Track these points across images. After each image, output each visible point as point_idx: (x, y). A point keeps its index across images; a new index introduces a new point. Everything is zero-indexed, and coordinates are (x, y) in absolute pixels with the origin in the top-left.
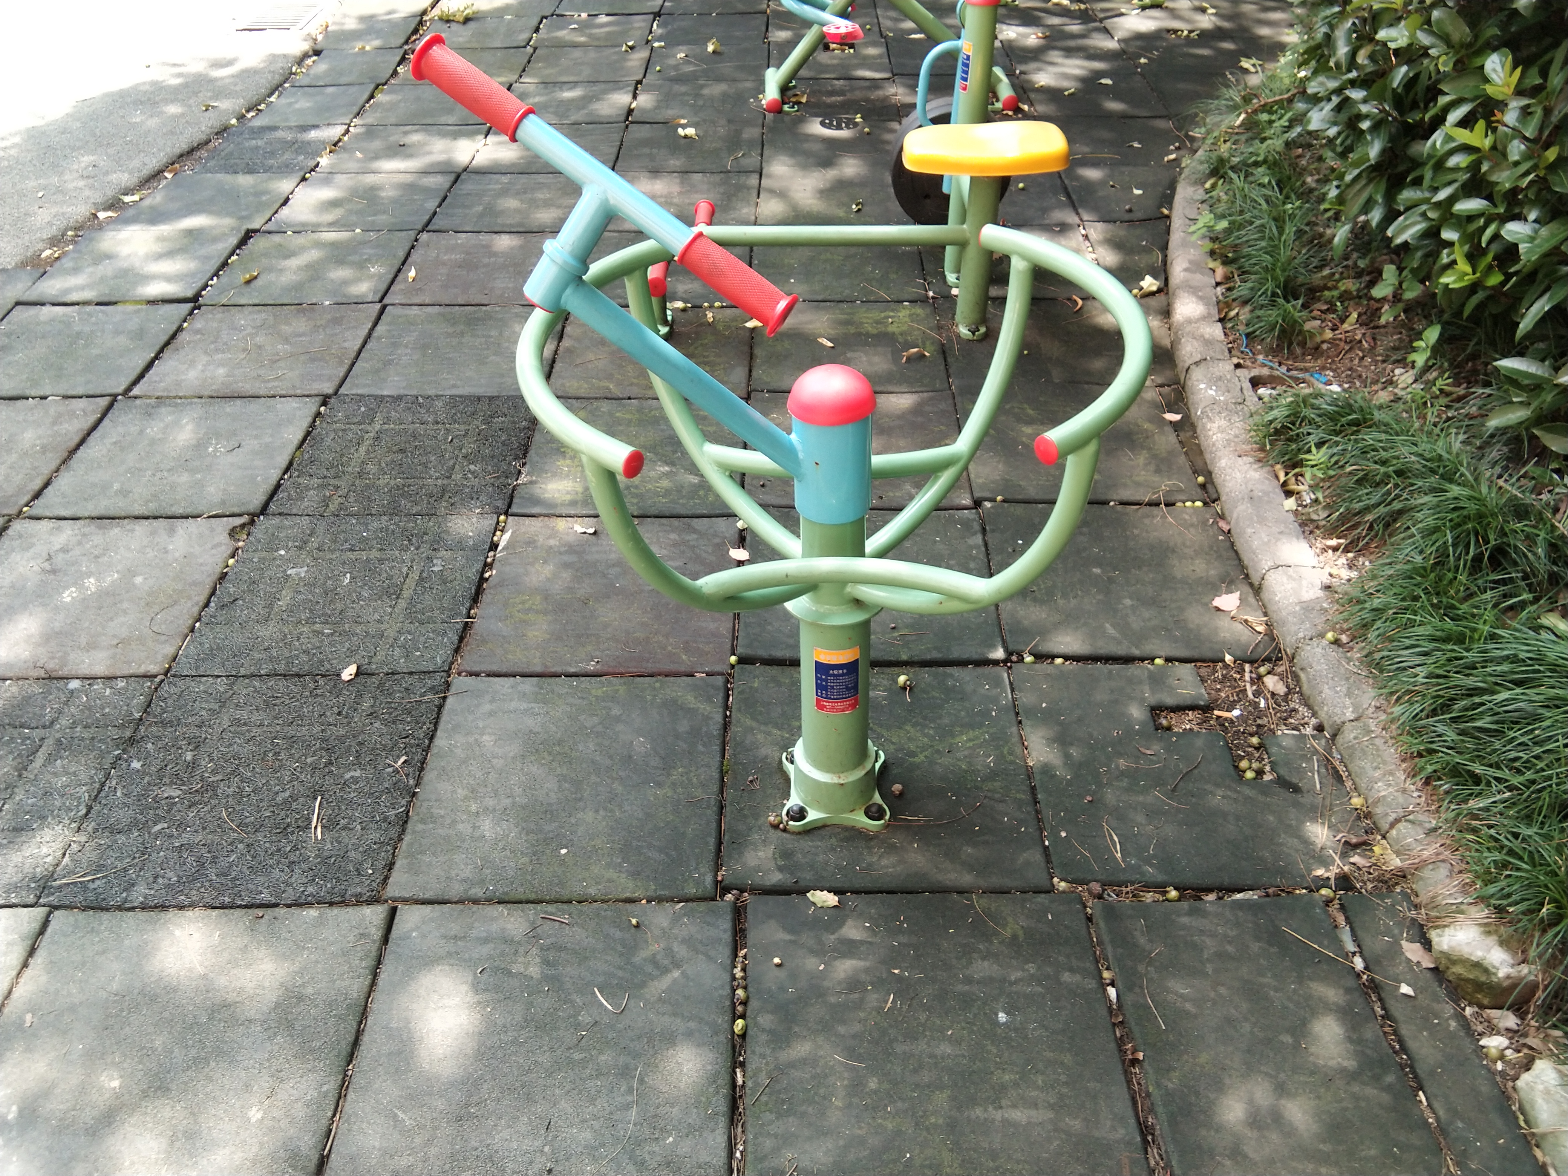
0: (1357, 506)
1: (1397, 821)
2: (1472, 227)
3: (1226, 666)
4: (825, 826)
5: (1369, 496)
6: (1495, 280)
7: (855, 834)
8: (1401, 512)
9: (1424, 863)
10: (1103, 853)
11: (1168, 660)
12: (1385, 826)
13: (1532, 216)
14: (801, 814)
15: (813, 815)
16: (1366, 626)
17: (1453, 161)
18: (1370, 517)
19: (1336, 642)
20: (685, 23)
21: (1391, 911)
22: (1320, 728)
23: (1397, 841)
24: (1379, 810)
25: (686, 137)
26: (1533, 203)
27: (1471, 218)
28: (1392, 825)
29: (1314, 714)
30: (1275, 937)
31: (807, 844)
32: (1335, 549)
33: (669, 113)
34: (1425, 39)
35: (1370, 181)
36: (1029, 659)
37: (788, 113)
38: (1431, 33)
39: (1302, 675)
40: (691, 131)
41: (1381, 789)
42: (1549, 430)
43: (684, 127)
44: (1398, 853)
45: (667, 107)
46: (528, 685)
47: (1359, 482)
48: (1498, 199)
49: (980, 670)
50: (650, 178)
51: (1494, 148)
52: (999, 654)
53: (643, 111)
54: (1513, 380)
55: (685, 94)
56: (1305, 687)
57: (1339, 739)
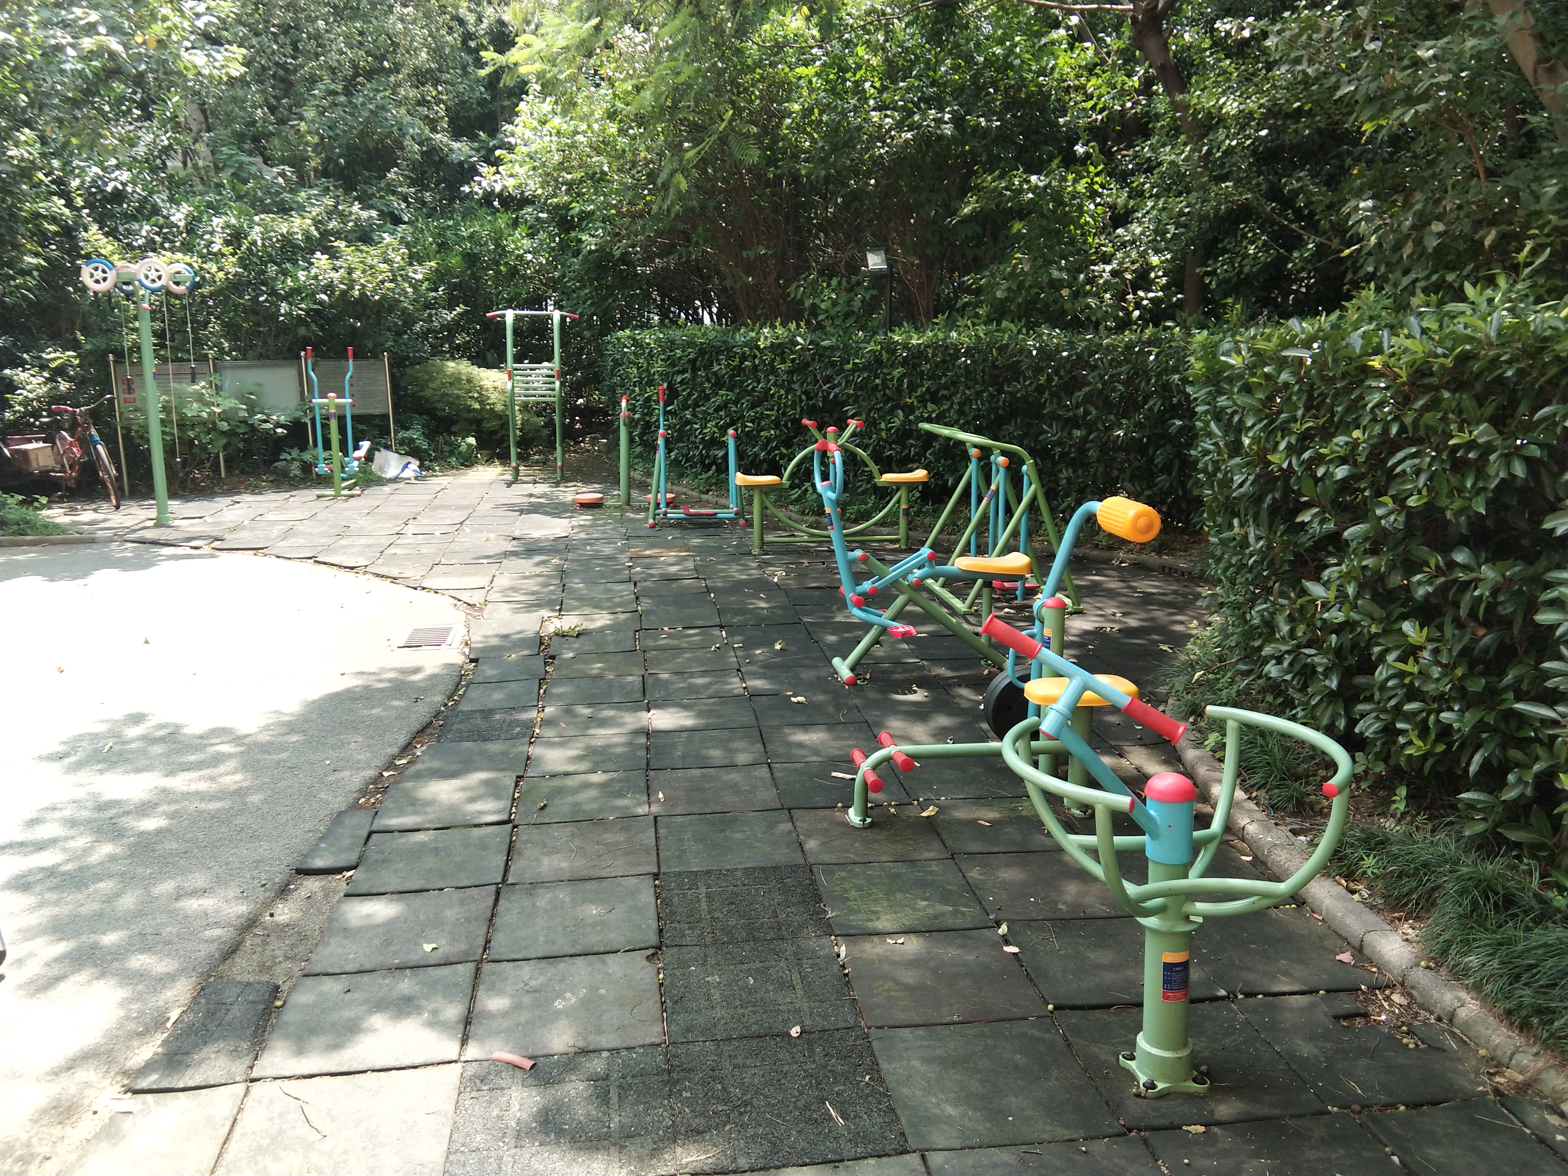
0: (1405, 890)
1: (1513, 1054)
2: (1419, 718)
3: (1364, 993)
4: (1168, 1094)
5: (1407, 884)
6: (1440, 748)
7: (1191, 1097)
8: (1434, 889)
9: (1539, 1072)
10: (1350, 1092)
11: (1327, 991)
12: (1505, 1060)
13: (1456, 708)
14: (1151, 1086)
15: (1161, 1086)
16: (1444, 952)
17: (1390, 684)
18: (1415, 896)
19: (1428, 967)
21: (1532, 1103)
22: (1439, 1019)
23: (1517, 1065)
24: (1499, 1052)
25: (799, 702)
26: (1455, 700)
27: (1415, 714)
28: (1511, 1059)
29: (1432, 1013)
30: (1473, 1121)
31: (1162, 1104)
32: (1399, 919)
33: (778, 689)
34: (1354, 616)
35: (1329, 703)
36: (1240, 997)
38: (1359, 613)
39: (1414, 992)
40: (800, 699)
41: (1496, 1040)
42: (1507, 828)
43: (794, 696)
44: (1520, 1073)
45: (774, 686)
46: (921, 1032)
47: (1400, 876)
48: (1429, 701)
49: (1214, 1004)
51: (1420, 672)
52: (1223, 993)
54: (1471, 806)
56: (1419, 999)
57: (1455, 1020)
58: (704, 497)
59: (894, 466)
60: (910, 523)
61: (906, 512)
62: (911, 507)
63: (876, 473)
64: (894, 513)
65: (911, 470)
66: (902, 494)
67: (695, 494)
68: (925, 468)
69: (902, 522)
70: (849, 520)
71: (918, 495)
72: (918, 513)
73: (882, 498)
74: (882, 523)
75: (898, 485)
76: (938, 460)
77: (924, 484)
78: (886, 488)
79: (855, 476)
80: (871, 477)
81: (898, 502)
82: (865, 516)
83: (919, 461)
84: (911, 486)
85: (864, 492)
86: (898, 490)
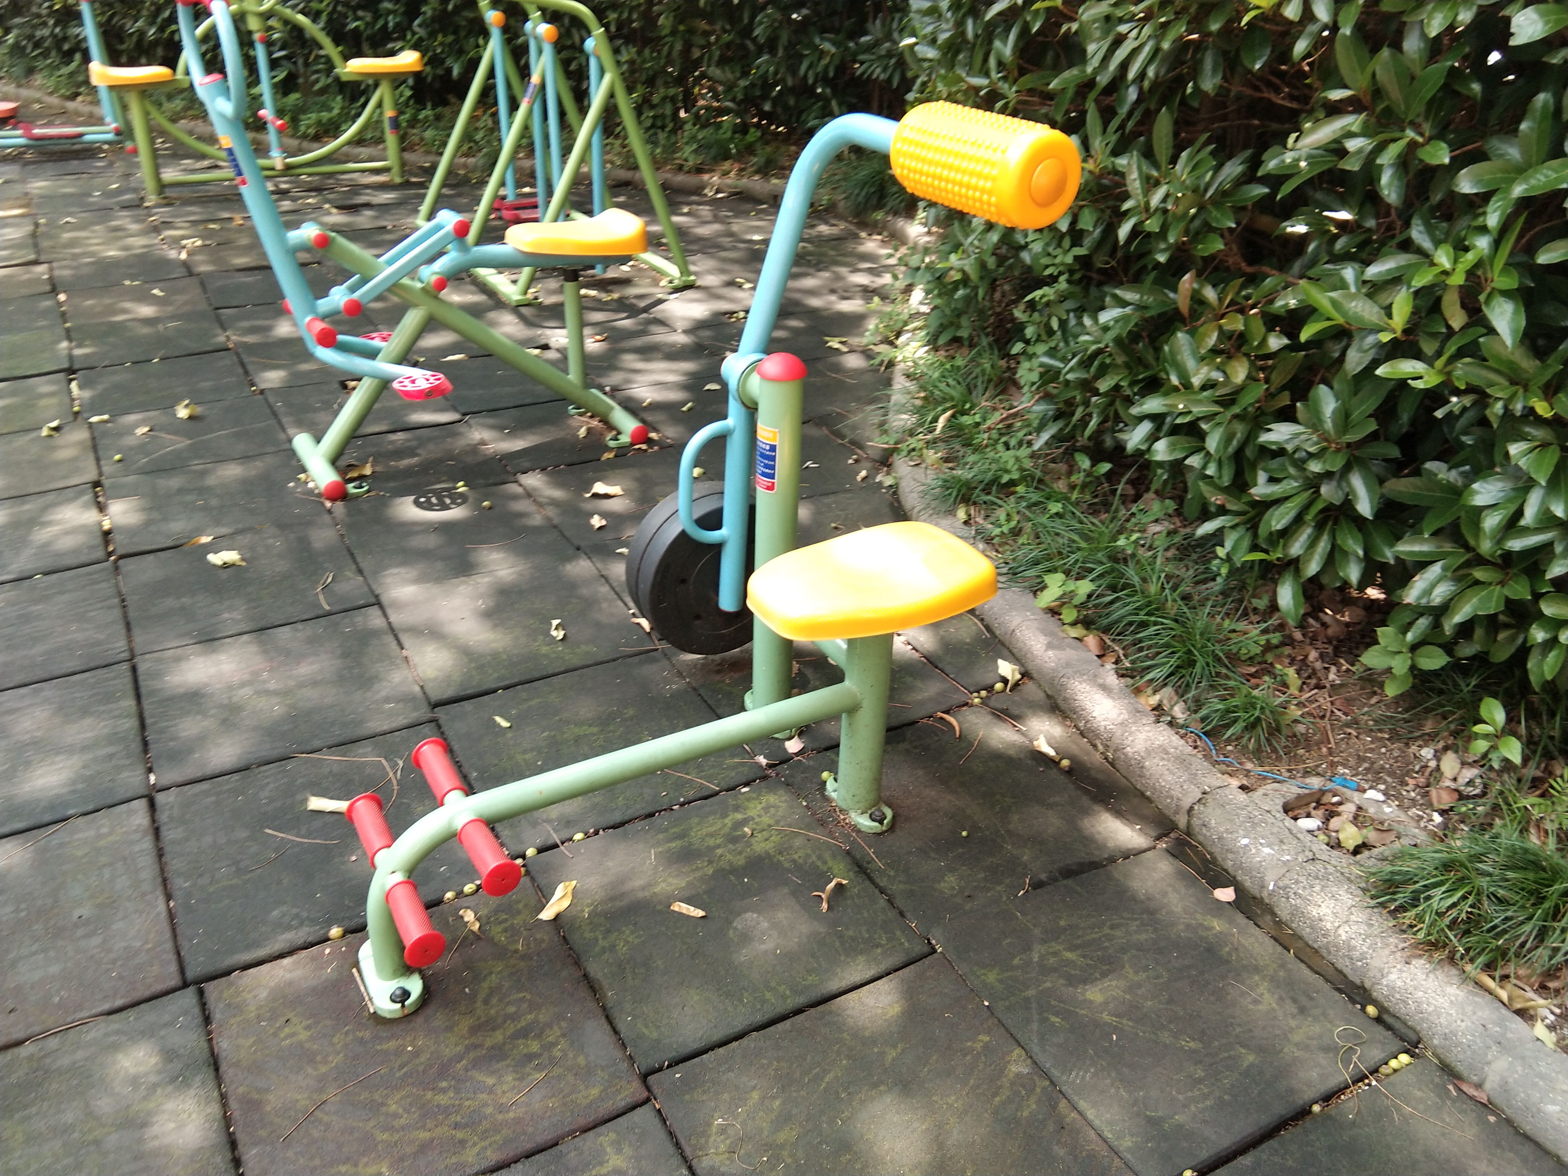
20: (120, 377)
25: (226, 566)
33: (177, 527)
37: (357, 497)
40: (231, 556)
43: (214, 548)
45: (165, 519)
50: (205, 653)
53: (130, 531)
55: (181, 491)
58: (71, 105)
59: (365, 47)
60: (402, 138)
61: (395, 123)
62: (401, 113)
63: (336, 59)
64: (374, 124)
65: (392, 53)
66: (383, 92)
67: (54, 100)
68: (415, 47)
69: (391, 139)
70: (305, 136)
71: (408, 93)
72: (413, 122)
73: (354, 99)
74: (359, 141)
75: (377, 79)
76: (432, 35)
77: (417, 75)
78: (357, 84)
79: (307, 64)
80: (330, 66)
81: (380, 105)
82: (331, 130)
83: (403, 38)
84: (397, 79)
85: (323, 91)
86: (376, 85)
